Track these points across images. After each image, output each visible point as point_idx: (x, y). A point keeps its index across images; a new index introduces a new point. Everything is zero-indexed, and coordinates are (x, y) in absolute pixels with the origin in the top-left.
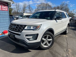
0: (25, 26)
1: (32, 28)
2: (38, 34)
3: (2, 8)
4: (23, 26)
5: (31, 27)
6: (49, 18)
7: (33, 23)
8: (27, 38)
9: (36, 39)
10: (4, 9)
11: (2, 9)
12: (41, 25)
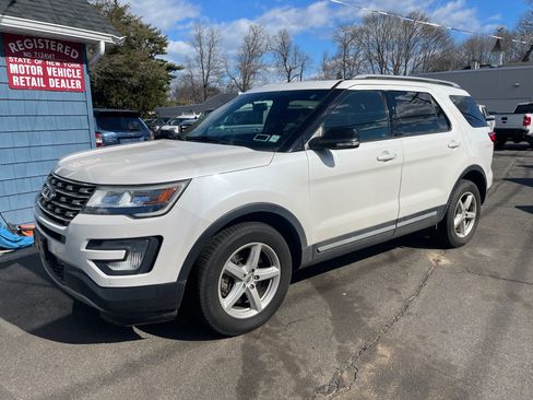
0: (93, 188)
1: (126, 201)
2: (160, 239)
3: (46, 77)
4: (82, 190)
5: (120, 195)
6: (275, 139)
7: (147, 169)
8: (95, 261)
9: (149, 269)
10: (60, 78)
11: (46, 82)
12: (183, 185)
